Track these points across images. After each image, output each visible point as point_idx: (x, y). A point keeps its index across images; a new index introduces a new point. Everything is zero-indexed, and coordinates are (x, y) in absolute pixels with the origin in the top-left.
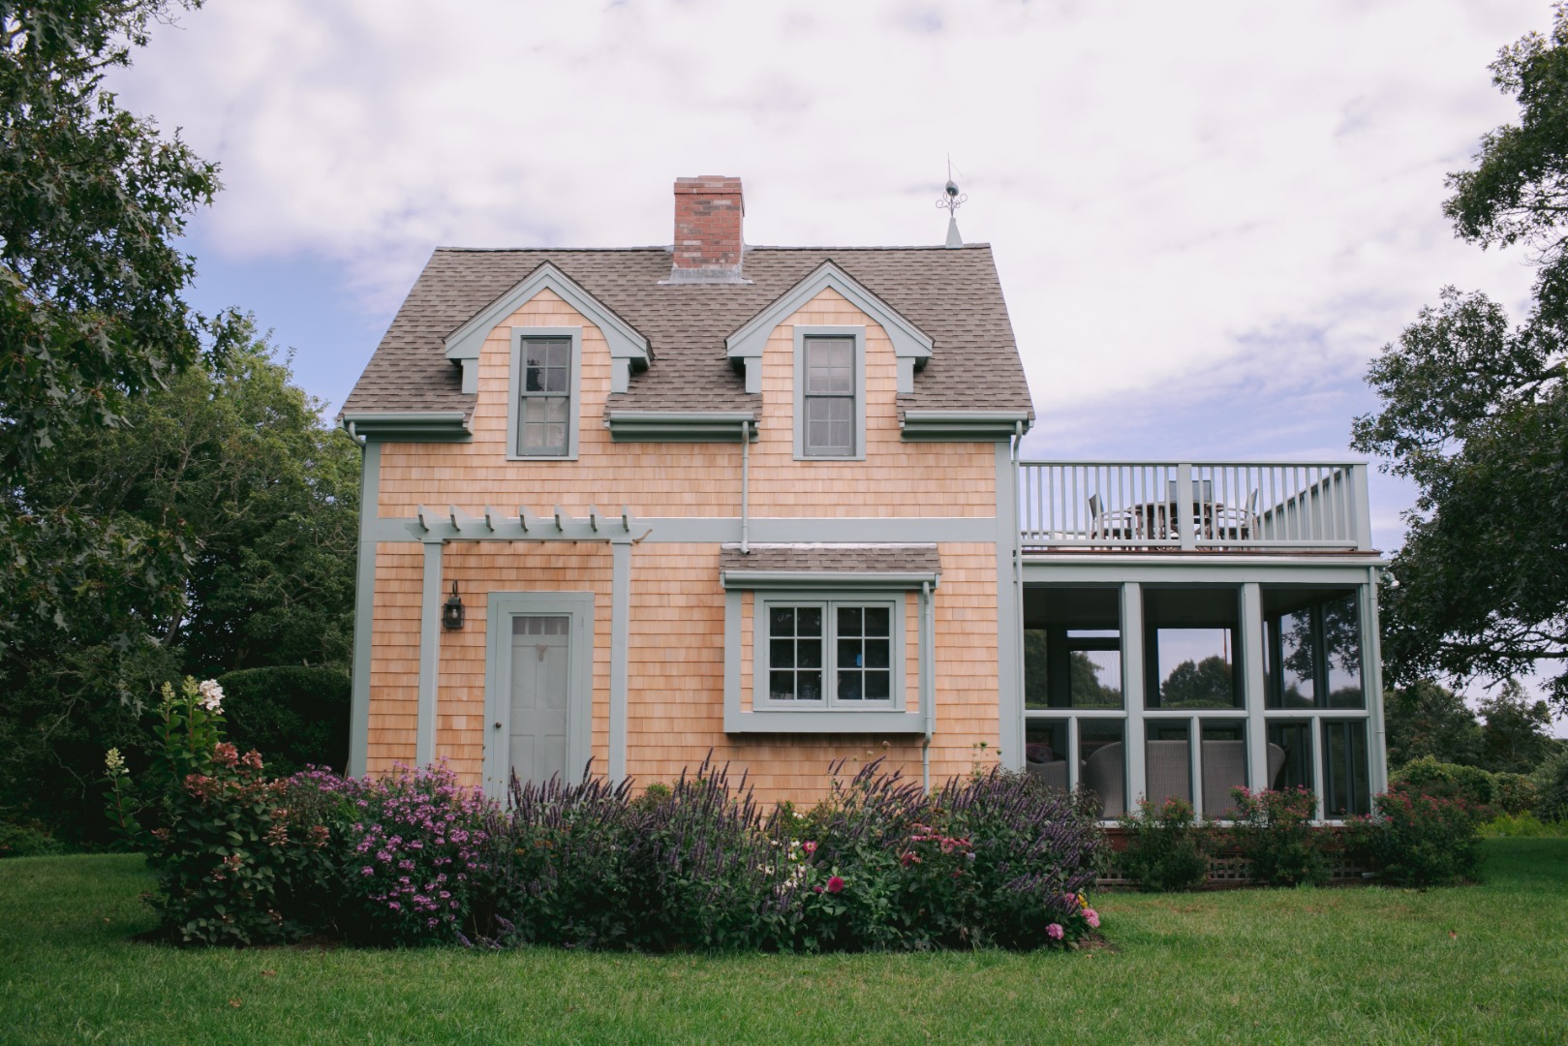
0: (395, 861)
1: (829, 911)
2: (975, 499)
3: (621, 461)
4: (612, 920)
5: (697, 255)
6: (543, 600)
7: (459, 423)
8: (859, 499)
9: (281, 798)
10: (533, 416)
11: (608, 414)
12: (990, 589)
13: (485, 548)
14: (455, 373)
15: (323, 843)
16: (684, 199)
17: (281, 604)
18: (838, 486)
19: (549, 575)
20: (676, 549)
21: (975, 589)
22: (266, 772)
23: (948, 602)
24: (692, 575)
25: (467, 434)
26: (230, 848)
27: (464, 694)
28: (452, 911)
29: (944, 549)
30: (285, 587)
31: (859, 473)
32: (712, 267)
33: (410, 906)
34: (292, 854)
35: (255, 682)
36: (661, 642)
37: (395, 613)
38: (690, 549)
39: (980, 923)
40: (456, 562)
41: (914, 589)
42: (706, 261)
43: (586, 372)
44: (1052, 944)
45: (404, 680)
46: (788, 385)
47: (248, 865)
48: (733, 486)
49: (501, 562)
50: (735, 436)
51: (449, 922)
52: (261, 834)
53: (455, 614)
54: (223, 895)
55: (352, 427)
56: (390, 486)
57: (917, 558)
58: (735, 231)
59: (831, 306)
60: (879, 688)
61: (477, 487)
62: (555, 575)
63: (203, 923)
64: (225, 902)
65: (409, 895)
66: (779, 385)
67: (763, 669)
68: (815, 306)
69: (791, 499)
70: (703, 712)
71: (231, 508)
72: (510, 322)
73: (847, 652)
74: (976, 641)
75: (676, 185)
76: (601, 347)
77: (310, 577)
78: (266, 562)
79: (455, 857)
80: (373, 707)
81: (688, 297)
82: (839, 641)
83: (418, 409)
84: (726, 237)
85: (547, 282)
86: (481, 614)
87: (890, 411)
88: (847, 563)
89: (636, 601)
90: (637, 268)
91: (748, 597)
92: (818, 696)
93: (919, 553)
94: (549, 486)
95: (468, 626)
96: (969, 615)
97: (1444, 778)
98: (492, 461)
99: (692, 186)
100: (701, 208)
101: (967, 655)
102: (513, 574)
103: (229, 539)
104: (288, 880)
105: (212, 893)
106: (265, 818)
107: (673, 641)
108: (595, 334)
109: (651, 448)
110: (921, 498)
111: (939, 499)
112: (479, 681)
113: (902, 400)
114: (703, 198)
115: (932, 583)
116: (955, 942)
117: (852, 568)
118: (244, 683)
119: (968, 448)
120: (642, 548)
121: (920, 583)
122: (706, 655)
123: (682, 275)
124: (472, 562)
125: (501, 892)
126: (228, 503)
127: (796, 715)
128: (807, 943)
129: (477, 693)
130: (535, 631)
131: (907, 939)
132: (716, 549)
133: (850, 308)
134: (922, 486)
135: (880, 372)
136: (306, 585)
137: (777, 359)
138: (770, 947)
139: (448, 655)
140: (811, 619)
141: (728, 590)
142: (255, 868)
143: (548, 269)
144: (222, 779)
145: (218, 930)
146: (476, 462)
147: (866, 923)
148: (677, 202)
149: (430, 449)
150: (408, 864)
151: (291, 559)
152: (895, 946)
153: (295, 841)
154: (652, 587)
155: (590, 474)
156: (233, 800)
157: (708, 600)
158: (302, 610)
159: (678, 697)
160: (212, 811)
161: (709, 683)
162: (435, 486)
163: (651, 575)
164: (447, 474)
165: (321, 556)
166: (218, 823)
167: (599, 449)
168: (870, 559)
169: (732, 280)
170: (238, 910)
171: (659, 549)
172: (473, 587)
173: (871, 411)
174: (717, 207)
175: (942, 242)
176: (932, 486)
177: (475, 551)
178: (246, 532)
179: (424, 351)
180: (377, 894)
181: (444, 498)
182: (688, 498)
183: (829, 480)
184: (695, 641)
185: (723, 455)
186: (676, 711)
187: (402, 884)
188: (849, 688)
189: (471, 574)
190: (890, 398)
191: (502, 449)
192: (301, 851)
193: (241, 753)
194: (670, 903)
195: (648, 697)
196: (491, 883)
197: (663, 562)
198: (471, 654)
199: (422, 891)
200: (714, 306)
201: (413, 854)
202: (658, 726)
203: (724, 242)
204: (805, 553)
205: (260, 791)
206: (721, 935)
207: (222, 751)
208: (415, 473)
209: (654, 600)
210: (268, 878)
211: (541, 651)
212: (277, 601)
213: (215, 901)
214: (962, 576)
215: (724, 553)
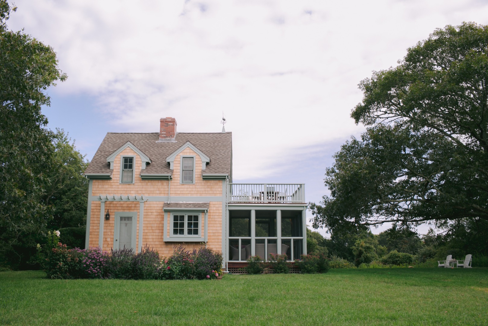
0: (90, 264)
1: (167, 272)
2: (218, 192)
3: (143, 184)
4: (129, 274)
5: (165, 135)
6: (127, 214)
7: (109, 176)
8: (193, 192)
9: (70, 253)
10: (125, 174)
11: (140, 174)
12: (221, 211)
13: (114, 203)
14: (109, 165)
15: (77, 261)
16: (162, 123)
17: (72, 210)
18: (189, 190)
19: (128, 208)
20: (155, 203)
21: (217, 211)
22: (67, 248)
23: (211, 214)
24: (158, 208)
25: (111, 178)
26: (60, 262)
27: (110, 233)
28: (100, 273)
29: (211, 203)
30: (74, 206)
31: (194, 187)
32: (168, 138)
33: (92, 272)
34: (72, 263)
35: (65, 231)
36: (151, 222)
37: (95, 216)
38: (158, 203)
39: (196, 275)
40: (108, 205)
41: (203, 211)
42: (167, 137)
43: (136, 165)
44: (207, 278)
45: (97, 230)
46: (179, 168)
47: (63, 265)
48: (167, 189)
49: (118, 205)
50: (167, 179)
51: (99, 275)
52: (66, 259)
53: (108, 216)
54: (59, 270)
55: (87, 177)
56: (94, 189)
57: (205, 205)
58: (173, 130)
59: (188, 151)
60: (196, 232)
61: (113, 189)
62: (129, 208)
63: (55, 275)
64: (59, 272)
65: (92, 270)
66: (177, 168)
67: (172, 228)
68: (185, 151)
69: (179, 192)
70: (160, 237)
71: (59, 186)
72: (121, 154)
73: (190, 225)
74: (217, 222)
75: (160, 120)
76: (140, 159)
77: (80, 203)
78: (68, 199)
79: (101, 263)
80: (90, 236)
81: (162, 146)
82: (188, 223)
83: (100, 173)
84: (172, 132)
85: (129, 146)
86: (113, 216)
87: (200, 173)
88: (190, 206)
89: (145, 214)
90: (152, 138)
91: (169, 213)
92: (183, 234)
93: (205, 204)
94: (128, 189)
95: (111, 219)
96: (216, 217)
97: (399, 257)
98: (116, 184)
99: (164, 120)
100: (166, 125)
101: (215, 225)
102: (120, 208)
103: (59, 193)
104: (71, 268)
105: (57, 270)
106: (67, 256)
107: (154, 222)
108: (139, 157)
109: (150, 181)
110: (207, 192)
111: (211, 192)
112: (113, 231)
113: (203, 171)
114: (166, 123)
115: (207, 210)
116: (189, 278)
117: (190, 207)
118: (63, 231)
119: (217, 181)
120: (148, 203)
121: (204, 210)
122: (160, 225)
123: (161, 140)
124: (112, 205)
125: (109, 269)
126: (59, 184)
127: (179, 238)
128: (163, 278)
129: (112, 233)
130: (125, 220)
131: (181, 278)
132: (163, 203)
133: (192, 151)
134: (207, 189)
135: (198, 165)
136: (79, 205)
137: (177, 162)
138: (156, 278)
139: (106, 225)
140: (182, 218)
141: (165, 212)
142: (65, 266)
143: (129, 143)
144: (59, 249)
145: (58, 276)
146: (113, 184)
147: (174, 275)
148: (161, 124)
149: (103, 181)
150: (92, 264)
151: (75, 199)
152: (179, 279)
153: (72, 261)
154: (150, 211)
155: (137, 187)
156: (61, 253)
157: (161, 214)
158: (78, 212)
159: (155, 234)
160: (57, 255)
161: (161, 231)
162: (104, 189)
163: (149, 208)
164: (107, 186)
165: (83, 198)
166: (58, 257)
167: (139, 181)
168: (195, 205)
169: (172, 142)
170: (61, 273)
171: (151, 203)
172: (112, 211)
173: (197, 173)
174: (170, 125)
175: (221, 131)
176: (209, 189)
177: (112, 203)
178: (63, 191)
179: (103, 159)
180: (86, 270)
181: (106, 192)
182: (158, 192)
183: (187, 188)
184: (158, 222)
185: (165, 183)
186: (154, 237)
187: (91, 268)
188: (190, 232)
189: (112, 208)
190: (200, 171)
191: (118, 181)
192: (73, 263)
193: (63, 244)
194: (139, 271)
195: (148, 234)
196: (108, 268)
197: (152, 205)
198: (111, 225)
199: (94, 269)
200: (167, 148)
201: (93, 263)
202: (150, 240)
203: (171, 133)
204: (182, 204)
205: (66, 252)
206: (148, 277)
207: (59, 244)
208: (100, 187)
209: (150, 214)
210: (67, 267)
211: (126, 224)
212: (71, 209)
213: (57, 271)
214: (215, 208)
215: (165, 204)
